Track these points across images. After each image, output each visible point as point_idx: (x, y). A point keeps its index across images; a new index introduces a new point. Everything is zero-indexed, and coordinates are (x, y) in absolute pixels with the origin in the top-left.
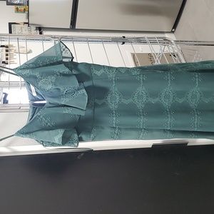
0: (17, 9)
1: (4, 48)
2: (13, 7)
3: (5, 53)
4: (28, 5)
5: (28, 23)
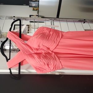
0: (34, 9)
2: (32, 8)
4: (38, 7)
5: (38, 15)
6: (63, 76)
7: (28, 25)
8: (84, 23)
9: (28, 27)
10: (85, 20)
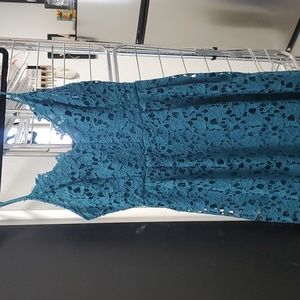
0: (61, 14)
1: (40, 71)
2: (55, 12)
3: (40, 77)
4: (76, 9)
5: (75, 36)
6: (143, 227)
7: (44, 69)
8: (214, 58)
9: (43, 74)
10: (216, 49)
